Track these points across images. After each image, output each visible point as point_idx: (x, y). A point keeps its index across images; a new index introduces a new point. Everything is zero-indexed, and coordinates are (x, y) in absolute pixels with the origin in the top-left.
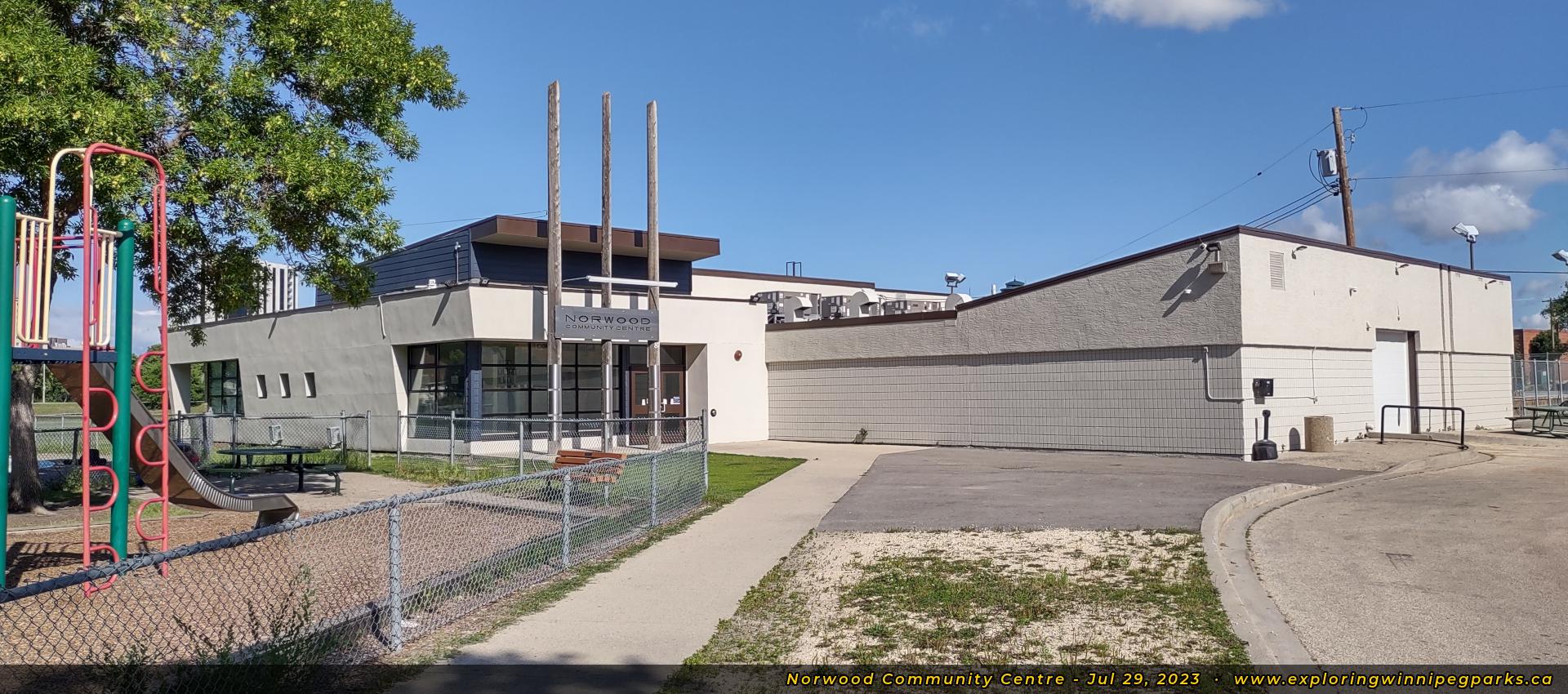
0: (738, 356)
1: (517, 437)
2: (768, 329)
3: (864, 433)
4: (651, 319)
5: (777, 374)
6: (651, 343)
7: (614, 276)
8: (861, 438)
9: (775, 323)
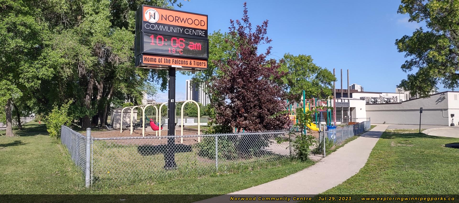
0: (361, 109)
1: (340, 121)
2: (366, 104)
3: (385, 122)
4: (348, 103)
5: (367, 112)
6: (348, 107)
7: (343, 97)
8: (384, 123)
9: (368, 104)
